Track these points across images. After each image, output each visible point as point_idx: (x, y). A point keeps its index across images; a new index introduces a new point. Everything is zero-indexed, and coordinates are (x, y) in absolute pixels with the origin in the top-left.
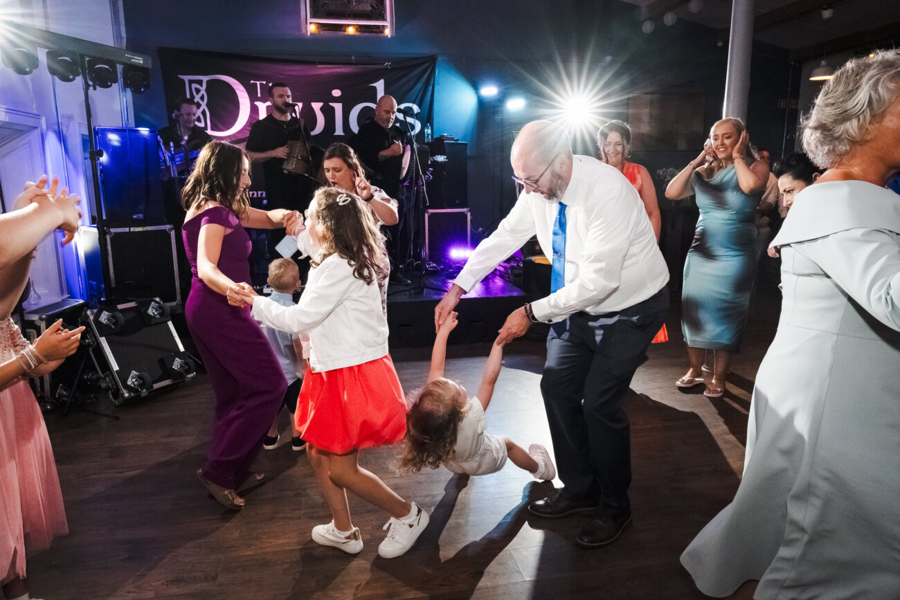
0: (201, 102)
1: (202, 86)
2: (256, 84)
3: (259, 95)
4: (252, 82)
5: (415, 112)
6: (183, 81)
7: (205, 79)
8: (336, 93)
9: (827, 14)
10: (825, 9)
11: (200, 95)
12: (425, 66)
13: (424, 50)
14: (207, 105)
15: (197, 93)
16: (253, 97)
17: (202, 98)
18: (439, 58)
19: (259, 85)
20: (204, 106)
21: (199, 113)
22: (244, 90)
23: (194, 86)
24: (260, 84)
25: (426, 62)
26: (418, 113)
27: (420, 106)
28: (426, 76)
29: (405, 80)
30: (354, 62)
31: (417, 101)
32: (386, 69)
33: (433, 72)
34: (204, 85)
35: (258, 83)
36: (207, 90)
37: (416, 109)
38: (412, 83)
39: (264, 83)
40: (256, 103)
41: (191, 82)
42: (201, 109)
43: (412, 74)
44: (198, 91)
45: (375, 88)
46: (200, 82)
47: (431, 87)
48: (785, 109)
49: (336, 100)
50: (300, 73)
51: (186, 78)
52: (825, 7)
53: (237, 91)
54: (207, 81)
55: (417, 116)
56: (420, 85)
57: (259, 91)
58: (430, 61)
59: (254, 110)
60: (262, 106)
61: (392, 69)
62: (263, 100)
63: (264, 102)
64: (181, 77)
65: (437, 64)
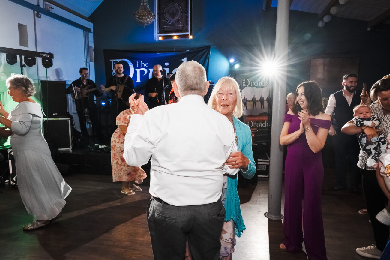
2: (136, 62)
3: (137, 66)
4: (135, 61)
6: (111, 62)
7: (118, 60)
8: (167, 64)
12: (205, 50)
13: (205, 43)
16: (135, 67)
18: (211, 47)
22: (132, 64)
24: (138, 61)
25: (205, 49)
28: (205, 55)
29: (196, 57)
30: (174, 51)
32: (188, 53)
33: (209, 53)
35: (137, 61)
38: (199, 58)
39: (139, 61)
40: (136, 69)
41: (114, 62)
43: (198, 55)
45: (183, 61)
47: (208, 60)
49: (167, 67)
51: (112, 61)
53: (129, 65)
56: (202, 59)
57: (137, 64)
58: (208, 48)
59: (135, 72)
60: (138, 71)
61: (190, 53)
62: (139, 68)
63: (139, 69)
64: (110, 60)
65: (211, 49)
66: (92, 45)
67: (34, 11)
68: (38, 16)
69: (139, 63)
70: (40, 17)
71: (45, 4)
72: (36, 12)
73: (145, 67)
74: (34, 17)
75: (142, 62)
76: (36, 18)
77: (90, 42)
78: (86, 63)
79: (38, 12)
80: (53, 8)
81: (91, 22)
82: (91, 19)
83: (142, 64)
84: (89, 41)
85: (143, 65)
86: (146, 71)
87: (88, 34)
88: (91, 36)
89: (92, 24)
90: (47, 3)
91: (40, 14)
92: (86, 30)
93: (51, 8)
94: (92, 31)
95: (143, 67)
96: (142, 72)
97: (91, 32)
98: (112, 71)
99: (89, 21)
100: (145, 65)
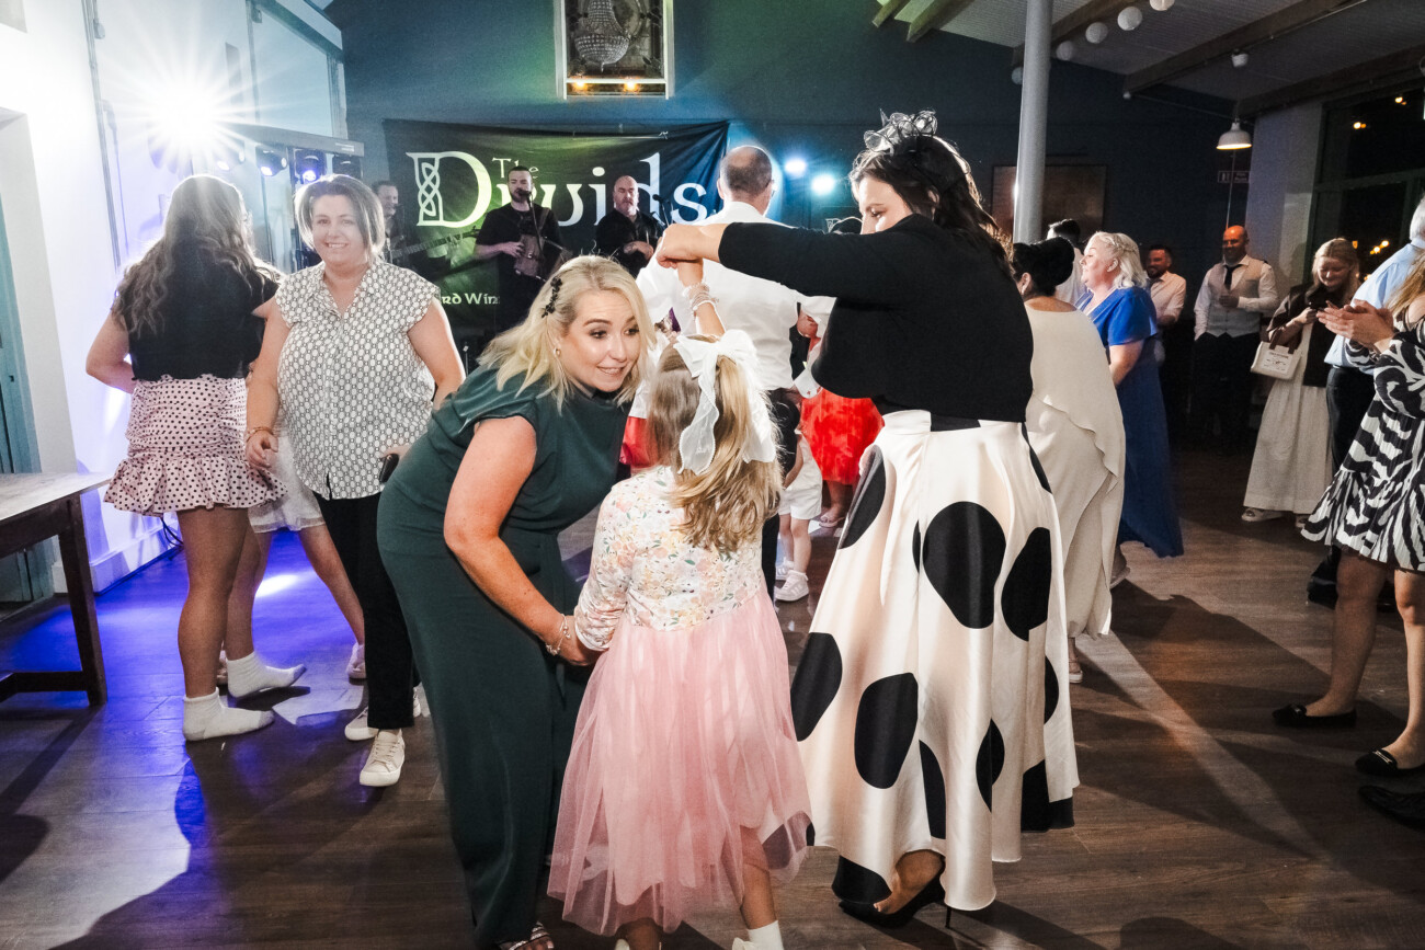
0: (432, 185)
1: (433, 164)
5: (700, 194)
6: (412, 160)
7: (437, 156)
8: (599, 171)
9: (1239, 60)
10: (1237, 54)
12: (714, 134)
13: (712, 113)
14: (440, 189)
17: (434, 181)
18: (733, 123)
20: (436, 190)
21: (430, 198)
25: (717, 129)
26: (703, 197)
27: (706, 186)
28: (715, 146)
29: (686, 153)
30: (621, 132)
31: (703, 180)
32: (661, 140)
33: (724, 141)
34: (437, 163)
35: (502, 161)
36: (440, 171)
37: (701, 190)
38: (694, 158)
39: (509, 160)
41: (421, 161)
42: (433, 194)
43: (695, 146)
44: (429, 172)
45: (647, 165)
46: (432, 161)
48: (1229, 185)
49: (599, 180)
50: (551, 147)
51: (415, 156)
52: (1237, 50)
54: (441, 160)
55: (701, 200)
56: (705, 160)
58: (721, 128)
61: (671, 140)
65: (729, 131)
66: (343, 101)
68: (256, 19)
70: (260, 21)
72: (251, 4)
74: (249, 21)
76: (253, 21)
77: (340, 95)
79: (253, 3)
81: (336, 25)
82: (330, 13)
84: (339, 91)
87: (334, 66)
88: (341, 72)
89: (338, 33)
91: (259, 11)
92: (331, 51)
97: (339, 58)
98: (418, 190)
99: (331, 21)
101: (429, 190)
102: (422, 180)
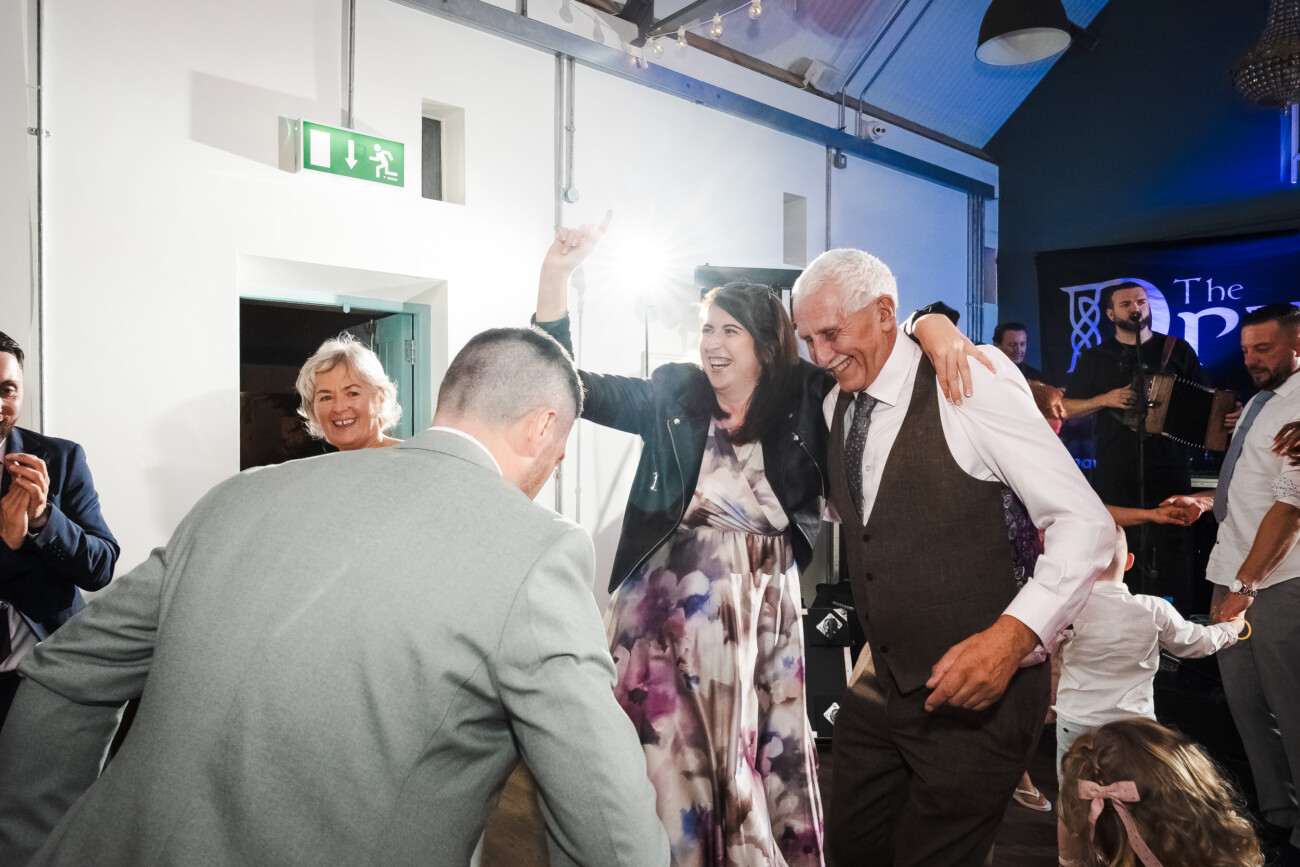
0: (1090, 323)
1: (1093, 298)
2: (1184, 283)
3: (1187, 301)
4: (1176, 281)
6: (1067, 295)
7: (1099, 287)
11: (1090, 312)
14: (1099, 327)
15: (1086, 310)
16: (1176, 306)
17: (1092, 317)
19: (1187, 286)
20: (1094, 329)
21: (1085, 339)
22: (1162, 296)
23: (1085, 299)
24: (1190, 282)
34: (1098, 297)
35: (1187, 281)
36: (1101, 305)
39: (1198, 279)
40: (1180, 315)
41: (1078, 295)
42: (1090, 333)
44: (1087, 306)
46: (1091, 294)
51: (1071, 290)
57: (1187, 294)
59: (1177, 325)
60: (1191, 321)
62: (1194, 308)
63: (1195, 312)
64: (1064, 289)
66: (992, 241)
67: (828, 147)
68: (838, 164)
69: (1199, 291)
70: (844, 166)
71: (861, 120)
72: (834, 151)
73: (1227, 304)
74: (828, 169)
75: (1209, 282)
76: (833, 168)
77: (987, 236)
78: (970, 308)
79: (838, 150)
80: (884, 131)
81: (993, 163)
82: (991, 152)
83: (1210, 289)
84: (982, 230)
85: (1216, 293)
86: (1231, 318)
87: (981, 205)
88: (991, 210)
89: (995, 170)
90: (865, 117)
91: (843, 156)
92: (977, 190)
93: (878, 130)
94: (997, 195)
95: (1217, 303)
96: (1210, 326)
97: (992, 197)
98: (1072, 329)
99: (987, 160)
100: (1228, 293)
101: (1085, 328)
102: (1078, 317)
